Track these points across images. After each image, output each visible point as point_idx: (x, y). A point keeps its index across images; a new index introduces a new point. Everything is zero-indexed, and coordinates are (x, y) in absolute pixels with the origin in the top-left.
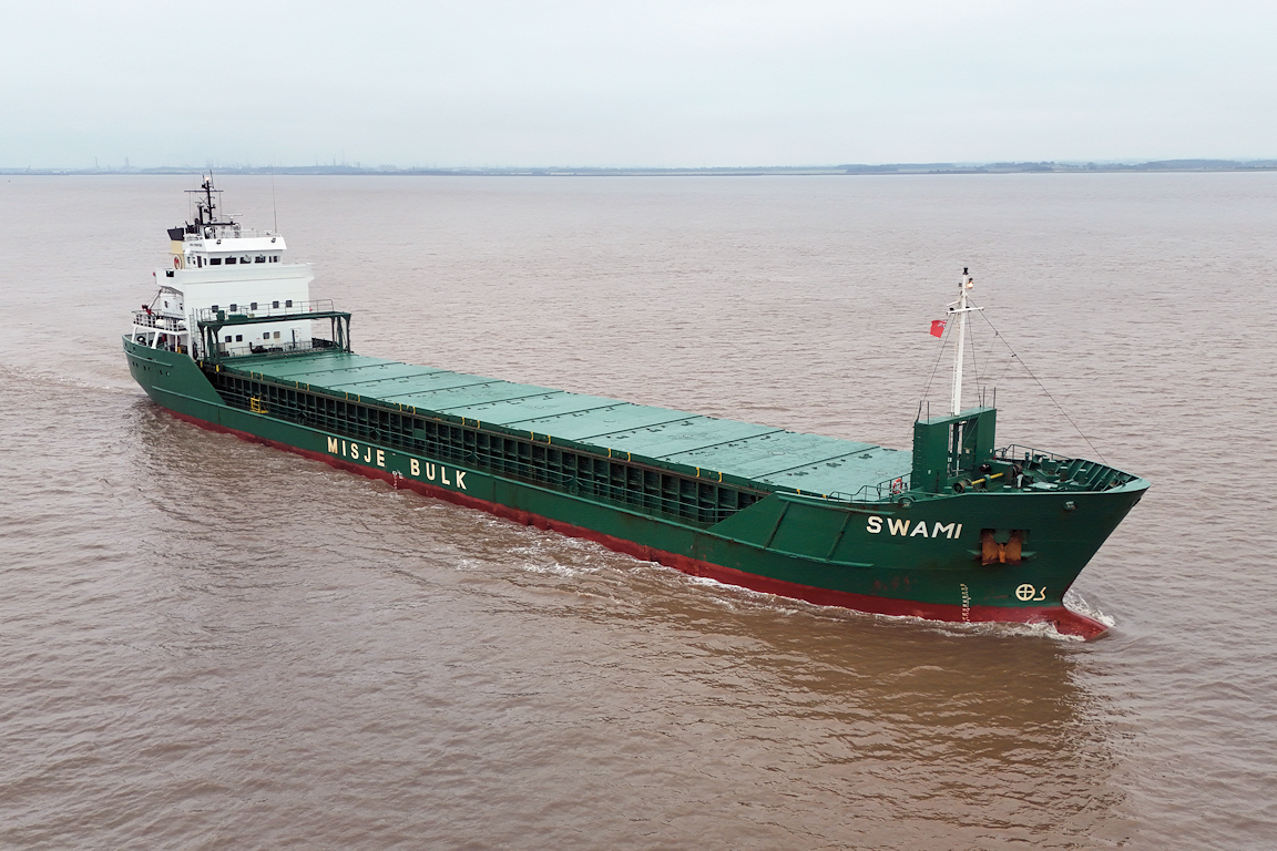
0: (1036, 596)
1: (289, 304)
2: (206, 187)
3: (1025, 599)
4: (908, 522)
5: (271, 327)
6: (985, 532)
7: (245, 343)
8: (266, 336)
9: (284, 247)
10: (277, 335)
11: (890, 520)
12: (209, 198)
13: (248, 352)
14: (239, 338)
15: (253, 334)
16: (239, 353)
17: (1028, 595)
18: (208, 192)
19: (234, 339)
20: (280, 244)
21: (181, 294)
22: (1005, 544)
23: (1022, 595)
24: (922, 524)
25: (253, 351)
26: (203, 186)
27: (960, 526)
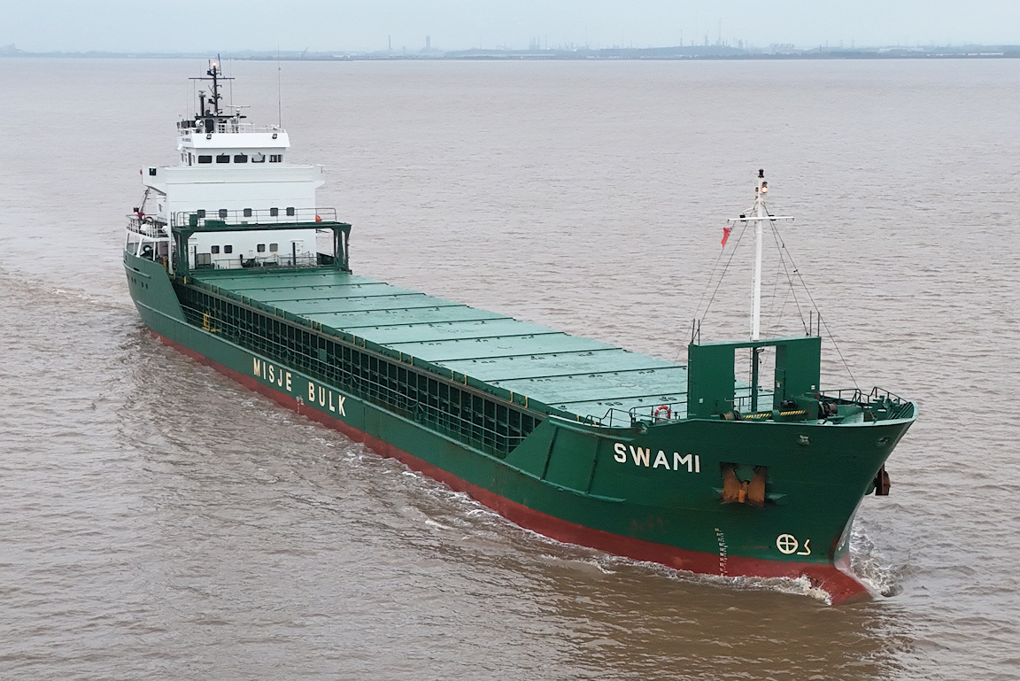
0: (801, 548)
1: (290, 211)
2: (213, 74)
3: (787, 551)
4: (648, 451)
5: (266, 237)
6: (725, 466)
7: (235, 255)
8: (261, 248)
9: (287, 145)
10: (274, 247)
11: (631, 448)
12: (215, 86)
13: (237, 265)
14: (228, 249)
15: (245, 245)
16: (224, 265)
17: (791, 548)
18: (215, 79)
19: (222, 250)
20: (283, 140)
21: (165, 195)
22: (748, 482)
23: (784, 547)
24: (661, 454)
25: (243, 265)
26: (209, 73)
27: (697, 457)
